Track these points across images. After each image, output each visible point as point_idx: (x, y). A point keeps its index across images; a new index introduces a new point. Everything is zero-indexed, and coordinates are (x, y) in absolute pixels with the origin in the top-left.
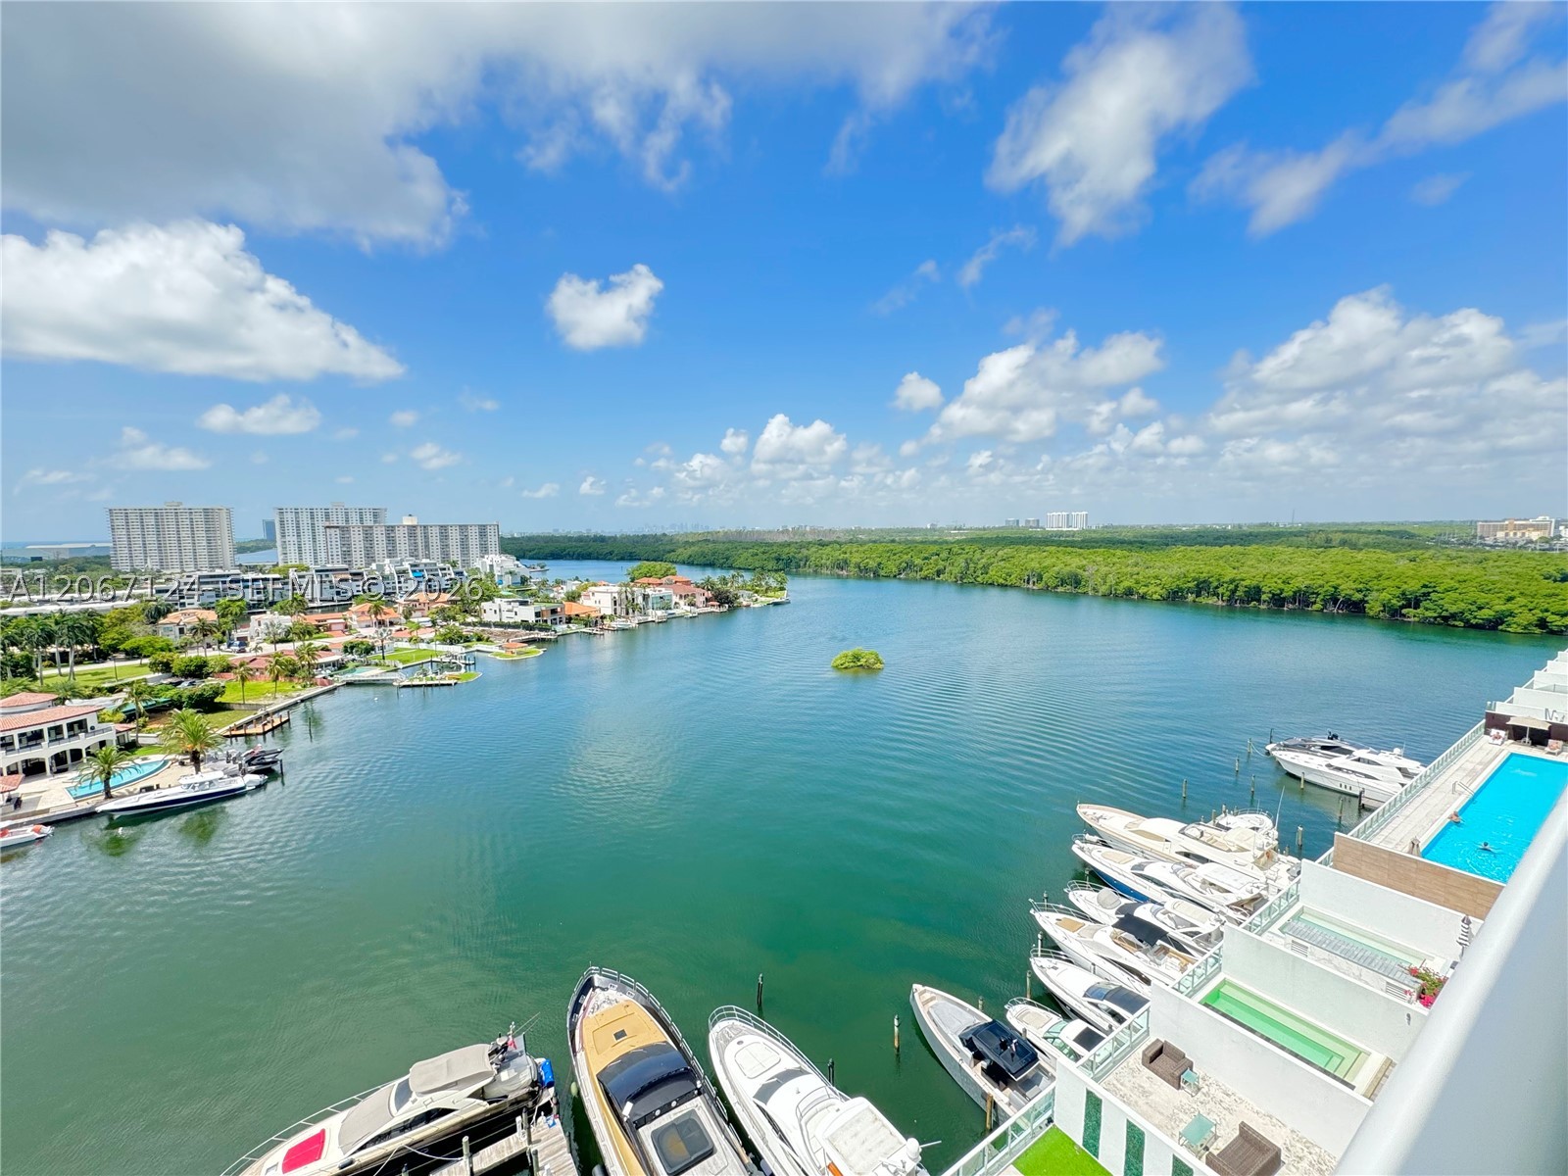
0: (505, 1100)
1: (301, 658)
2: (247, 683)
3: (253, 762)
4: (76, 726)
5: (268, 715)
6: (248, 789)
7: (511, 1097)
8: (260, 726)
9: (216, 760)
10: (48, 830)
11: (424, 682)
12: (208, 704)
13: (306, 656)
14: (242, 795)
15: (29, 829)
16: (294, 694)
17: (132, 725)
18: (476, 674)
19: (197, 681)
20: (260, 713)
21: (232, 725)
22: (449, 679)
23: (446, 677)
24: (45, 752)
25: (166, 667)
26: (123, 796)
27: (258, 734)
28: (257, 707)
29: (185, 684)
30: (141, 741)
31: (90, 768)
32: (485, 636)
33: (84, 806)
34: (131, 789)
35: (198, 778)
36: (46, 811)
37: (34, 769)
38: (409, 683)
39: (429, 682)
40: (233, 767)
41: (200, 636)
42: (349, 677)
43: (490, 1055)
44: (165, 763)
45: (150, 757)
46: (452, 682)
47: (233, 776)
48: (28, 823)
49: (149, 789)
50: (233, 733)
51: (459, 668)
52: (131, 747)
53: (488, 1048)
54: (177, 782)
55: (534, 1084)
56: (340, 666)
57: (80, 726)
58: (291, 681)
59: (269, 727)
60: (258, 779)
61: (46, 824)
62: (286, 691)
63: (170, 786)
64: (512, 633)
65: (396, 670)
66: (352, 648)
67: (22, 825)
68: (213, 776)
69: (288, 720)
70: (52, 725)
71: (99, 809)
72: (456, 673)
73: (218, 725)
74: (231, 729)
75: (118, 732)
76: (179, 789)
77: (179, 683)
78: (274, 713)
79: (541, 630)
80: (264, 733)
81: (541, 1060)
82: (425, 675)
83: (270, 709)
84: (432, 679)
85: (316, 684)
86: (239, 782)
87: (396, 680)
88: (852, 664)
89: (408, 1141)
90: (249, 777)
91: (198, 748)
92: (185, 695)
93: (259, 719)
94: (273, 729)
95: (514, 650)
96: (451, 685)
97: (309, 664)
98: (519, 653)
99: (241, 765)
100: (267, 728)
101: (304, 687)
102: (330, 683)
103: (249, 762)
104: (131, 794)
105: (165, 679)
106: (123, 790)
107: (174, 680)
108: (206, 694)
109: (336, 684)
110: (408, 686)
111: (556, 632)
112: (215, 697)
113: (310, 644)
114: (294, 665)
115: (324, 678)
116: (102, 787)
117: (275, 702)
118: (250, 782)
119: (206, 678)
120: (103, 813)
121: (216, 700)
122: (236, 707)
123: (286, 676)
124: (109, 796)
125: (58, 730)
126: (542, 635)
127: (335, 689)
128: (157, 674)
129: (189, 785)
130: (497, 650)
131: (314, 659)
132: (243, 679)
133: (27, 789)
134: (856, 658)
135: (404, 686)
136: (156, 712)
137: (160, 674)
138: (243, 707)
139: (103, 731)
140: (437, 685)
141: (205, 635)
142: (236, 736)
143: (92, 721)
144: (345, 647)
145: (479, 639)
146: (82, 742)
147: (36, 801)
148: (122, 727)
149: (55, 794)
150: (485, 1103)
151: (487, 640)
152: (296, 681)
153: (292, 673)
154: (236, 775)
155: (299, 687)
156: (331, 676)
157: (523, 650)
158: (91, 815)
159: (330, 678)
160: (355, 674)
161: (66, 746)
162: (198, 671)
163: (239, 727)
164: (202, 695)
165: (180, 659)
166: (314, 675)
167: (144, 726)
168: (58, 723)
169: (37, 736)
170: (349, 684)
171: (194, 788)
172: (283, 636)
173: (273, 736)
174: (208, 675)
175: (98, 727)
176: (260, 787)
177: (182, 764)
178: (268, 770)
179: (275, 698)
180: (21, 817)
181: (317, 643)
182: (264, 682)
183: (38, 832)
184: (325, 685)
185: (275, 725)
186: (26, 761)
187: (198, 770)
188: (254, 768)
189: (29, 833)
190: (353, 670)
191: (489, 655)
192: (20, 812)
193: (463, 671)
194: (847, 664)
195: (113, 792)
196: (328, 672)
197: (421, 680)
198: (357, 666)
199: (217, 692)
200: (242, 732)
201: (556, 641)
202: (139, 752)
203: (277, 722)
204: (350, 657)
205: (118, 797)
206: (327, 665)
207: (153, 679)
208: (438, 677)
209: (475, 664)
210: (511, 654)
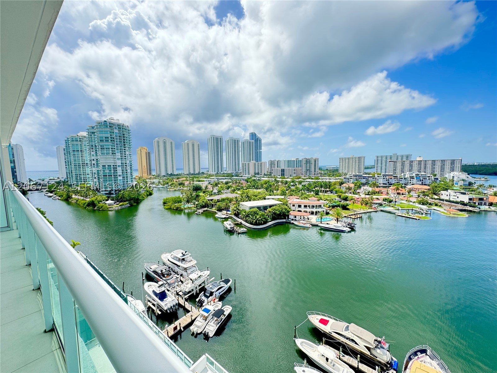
0: (375, 358)
1: (369, 200)
2: (355, 204)
3: (349, 225)
6: (346, 231)
7: (378, 359)
9: (342, 222)
10: (311, 226)
11: (406, 216)
12: (345, 208)
13: (370, 200)
14: (345, 232)
15: (309, 224)
16: (366, 210)
17: (329, 209)
18: (429, 218)
19: (345, 201)
20: (356, 213)
22: (417, 217)
23: (416, 216)
24: (314, 210)
25: (340, 197)
26: (324, 224)
27: (353, 218)
28: (355, 211)
29: (343, 202)
30: (330, 213)
31: (319, 216)
32: (439, 204)
33: (317, 223)
35: (336, 225)
36: (312, 222)
37: (312, 213)
38: (401, 215)
39: (408, 216)
40: (345, 224)
41: (348, 190)
42: (382, 209)
43: (375, 340)
44: (333, 219)
45: (330, 217)
46: (418, 218)
47: (344, 227)
48: (309, 223)
49: (328, 224)
50: (348, 216)
51: (422, 214)
52: (327, 213)
53: (375, 338)
54: (333, 224)
55: (388, 363)
56: (381, 205)
57: (320, 206)
58: (366, 206)
60: (349, 230)
61: (311, 225)
62: (364, 209)
63: (331, 225)
64: (454, 205)
65: (398, 210)
66: (385, 200)
68: (339, 226)
69: (361, 217)
71: (319, 225)
72: (421, 216)
73: (344, 213)
74: (348, 215)
75: (326, 209)
76: (333, 226)
77: (341, 201)
78: (359, 214)
79: (471, 206)
80: (355, 218)
81: (395, 359)
82: (408, 214)
83: (358, 213)
84: (410, 215)
85: (372, 209)
86: (345, 229)
87: (397, 213)
89: (345, 342)
90: (347, 228)
91: (338, 217)
92: (341, 204)
93: (354, 215)
94: (357, 218)
95: (451, 212)
96: (417, 219)
97: (371, 202)
98: (454, 214)
101: (369, 208)
102: (376, 209)
103: (348, 225)
105: (339, 199)
106: (324, 222)
107: (341, 200)
108: (345, 205)
109: (378, 210)
110: (400, 216)
111: (480, 208)
113: (372, 197)
114: (367, 202)
115: (375, 207)
120: (319, 226)
121: (347, 207)
122: (351, 210)
123: (365, 204)
124: (321, 223)
125: (317, 206)
126: (470, 209)
130: (443, 211)
132: (354, 203)
133: (311, 216)
135: (399, 216)
136: (333, 207)
138: (352, 210)
139: (323, 208)
140: (411, 218)
141: (349, 190)
142: (349, 217)
143: (322, 206)
144: (384, 199)
145: (436, 205)
146: (320, 210)
147: (311, 220)
148: (327, 208)
149: (314, 219)
150: (369, 353)
151: (440, 206)
153: (366, 204)
155: (368, 208)
156: (377, 207)
157: (457, 213)
158: (317, 226)
159: (377, 208)
160: (384, 208)
161: (318, 210)
162: (346, 199)
164: (344, 205)
165: (343, 195)
166: (372, 206)
167: (331, 209)
168: (317, 205)
169: (313, 207)
170: (382, 211)
171: (335, 227)
172: (367, 193)
173: (357, 219)
174: (348, 200)
176: (349, 232)
177: (335, 220)
178: (352, 229)
179: (361, 210)
181: (374, 197)
182: (360, 205)
183: (309, 225)
185: (358, 217)
186: (312, 211)
187: (337, 223)
188: (349, 226)
189: (308, 225)
191: (438, 212)
192: (308, 221)
193: (424, 215)
196: (377, 206)
197: (405, 215)
198: (386, 206)
199: (347, 205)
200: (350, 216)
202: (329, 215)
203: (359, 216)
204: (385, 202)
205: (323, 224)
206: (377, 204)
207: (337, 199)
208: (413, 215)
209: (430, 214)
210: (449, 213)
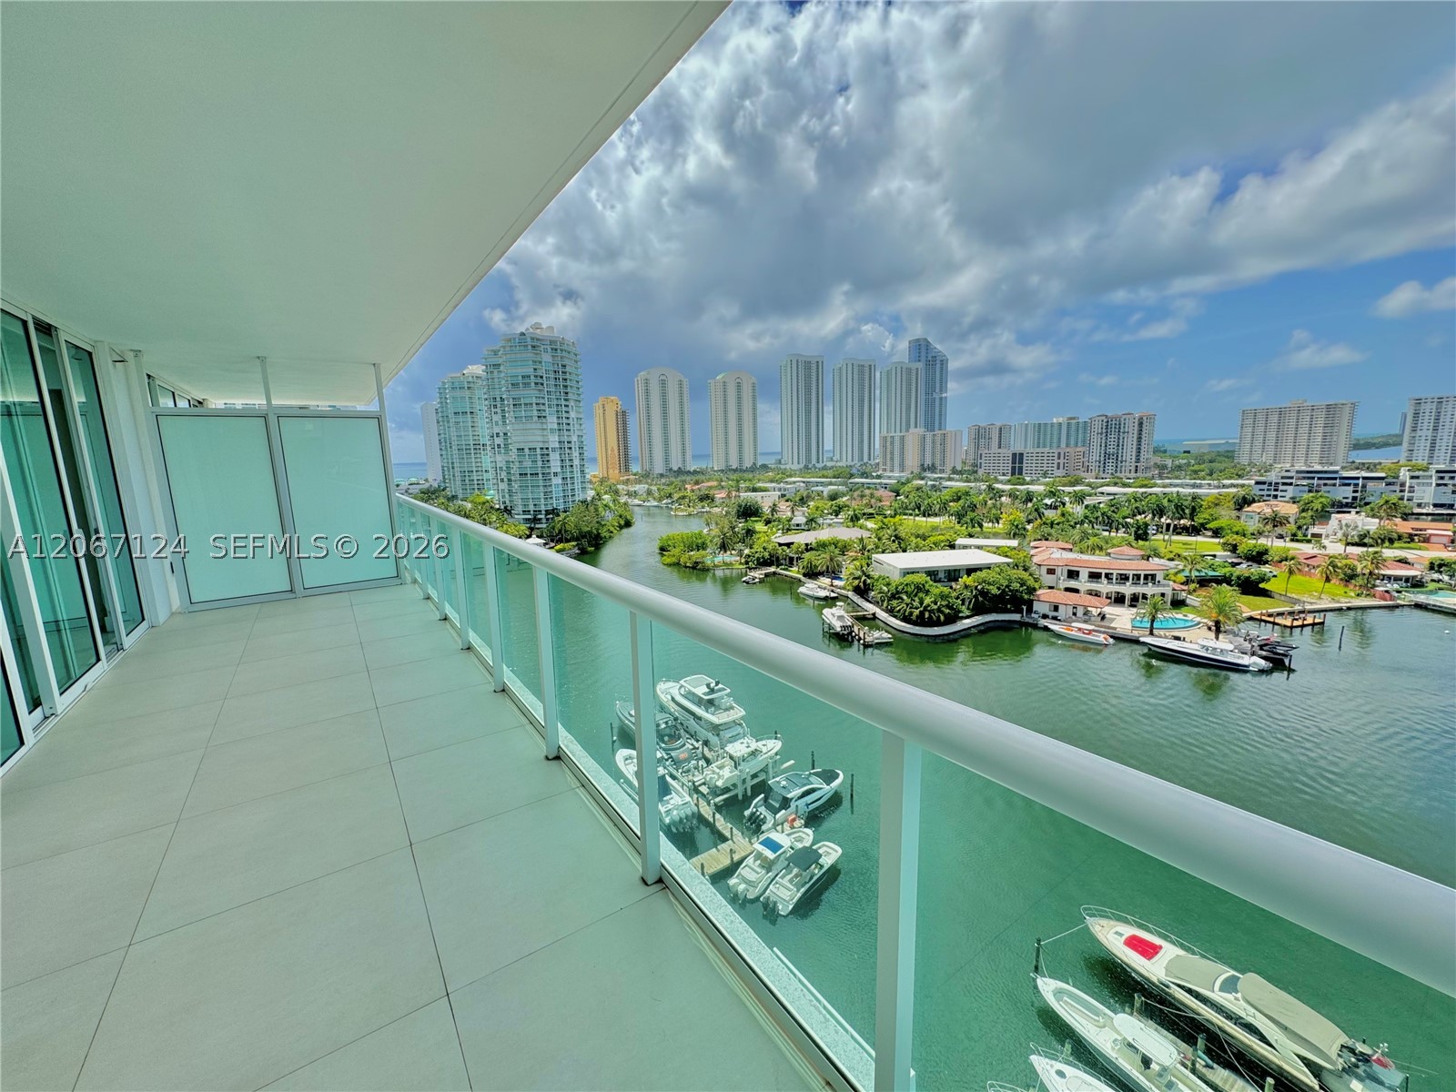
1: (1363, 565)
2: (1297, 578)
3: (1265, 648)
4: (1150, 577)
5: (1303, 612)
6: (1251, 668)
8: (1290, 620)
9: (1236, 635)
10: (1111, 641)
12: (1251, 587)
13: (1369, 563)
14: (1246, 672)
15: (1103, 636)
16: (1343, 600)
17: (1186, 588)
19: (1255, 565)
20: (1297, 608)
21: (1264, 611)
24: (1128, 589)
25: (1234, 548)
26: (1161, 637)
27: (1285, 626)
28: (1296, 601)
29: (1244, 566)
30: (1188, 601)
31: (1143, 609)
33: (1136, 633)
34: (1167, 634)
35: (1212, 643)
36: (1115, 629)
37: (1119, 600)
40: (1247, 645)
41: (1269, 527)
42: (1422, 599)
43: (1343, 1047)
44: (1199, 623)
45: (1189, 615)
47: (1243, 653)
48: (1104, 633)
49: (1177, 638)
50: (1263, 618)
52: (1178, 604)
53: (1346, 1040)
54: (1198, 641)
56: (1416, 584)
57: (1150, 578)
58: (1346, 586)
59: (1299, 623)
60: (1264, 664)
61: (1112, 637)
62: (1336, 595)
63: (1191, 642)
66: (1440, 566)
67: (1100, 632)
68: (1224, 647)
69: (1323, 623)
70: (1135, 572)
71: (1142, 639)
73: (1249, 606)
74: (1262, 614)
75: (1174, 590)
76: (1196, 647)
77: (1239, 564)
78: (1310, 612)
80: (1292, 627)
83: (1308, 607)
85: (1374, 596)
86: (1245, 660)
90: (1256, 659)
91: (1221, 618)
92: (1235, 574)
93: (1291, 613)
94: (1303, 626)
97: (1370, 573)
99: (1253, 646)
100: (1296, 623)
101: (1359, 595)
102: (1392, 598)
103: (1261, 647)
104: (1166, 637)
105: (1231, 558)
106: (1162, 633)
107: (1235, 560)
108: (1253, 578)
109: (1399, 602)
112: (1260, 582)
113: (1376, 553)
114: (1354, 570)
115: (1387, 592)
116: (1149, 625)
117: (1318, 602)
118: (1255, 663)
119: (1264, 564)
120: (1144, 644)
121: (1261, 585)
122: (1277, 596)
123: (1341, 579)
124: (1152, 633)
125: (1138, 577)
127: (1397, 607)
128: (1226, 553)
129: (1204, 646)
131: (1377, 568)
132: (1291, 572)
133: (1110, 610)
136: (1204, 582)
137: (1229, 553)
138: (1283, 598)
139: (1164, 586)
141: (1274, 526)
142: (1266, 622)
143: (1159, 577)
144: (1432, 563)
146: (1149, 590)
148: (1177, 587)
149: (1123, 619)
152: (1351, 587)
153: (1350, 577)
154: (1246, 653)
155: (1353, 594)
156: (1399, 592)
158: (1136, 642)
159: (1395, 594)
160: (1433, 597)
161: (1139, 590)
162: (1259, 557)
163: (1270, 616)
164: (1249, 577)
165: (1247, 544)
166: (1374, 586)
167: (1194, 591)
168: (1139, 572)
169: (1124, 578)
170: (1418, 606)
171: (1207, 650)
172: (1356, 539)
174: (1266, 562)
175: (1163, 582)
176: (1262, 672)
177: (1210, 629)
178: (1278, 662)
179: (1320, 598)
180: (1102, 627)
181: (1388, 553)
182: (1317, 582)
183: (1105, 639)
184: (1386, 600)
185: (1305, 622)
186: (1118, 593)
187: (1217, 638)
188: (1264, 653)
189: (1101, 638)
190: (1431, 592)
192: (1103, 623)
195: (1155, 632)
196: (1396, 586)
198: (1440, 589)
199: (1263, 579)
200: (1271, 619)
202: (1184, 609)
203: (1309, 621)
204: (1436, 576)
205: (1157, 636)
206: (1397, 579)
207: (1221, 557)
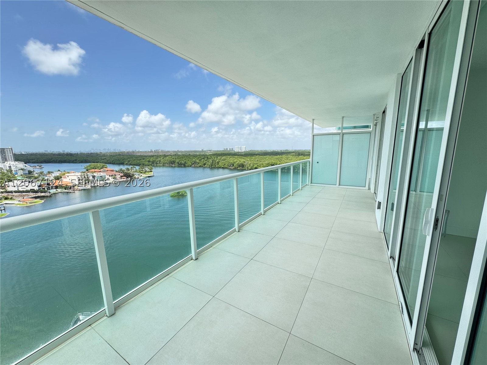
32: (10, 197)
64: (25, 195)
79: (42, 192)
88: (177, 195)
95: (27, 202)
98: (30, 203)
111: (50, 193)
126: (43, 194)
130: (18, 202)
134: (179, 193)
145: (6, 199)
151: (11, 199)
157: (33, 201)
191: (13, 205)
194: (175, 195)
201: (50, 196)
209: (4, 209)
210: (25, 203)
